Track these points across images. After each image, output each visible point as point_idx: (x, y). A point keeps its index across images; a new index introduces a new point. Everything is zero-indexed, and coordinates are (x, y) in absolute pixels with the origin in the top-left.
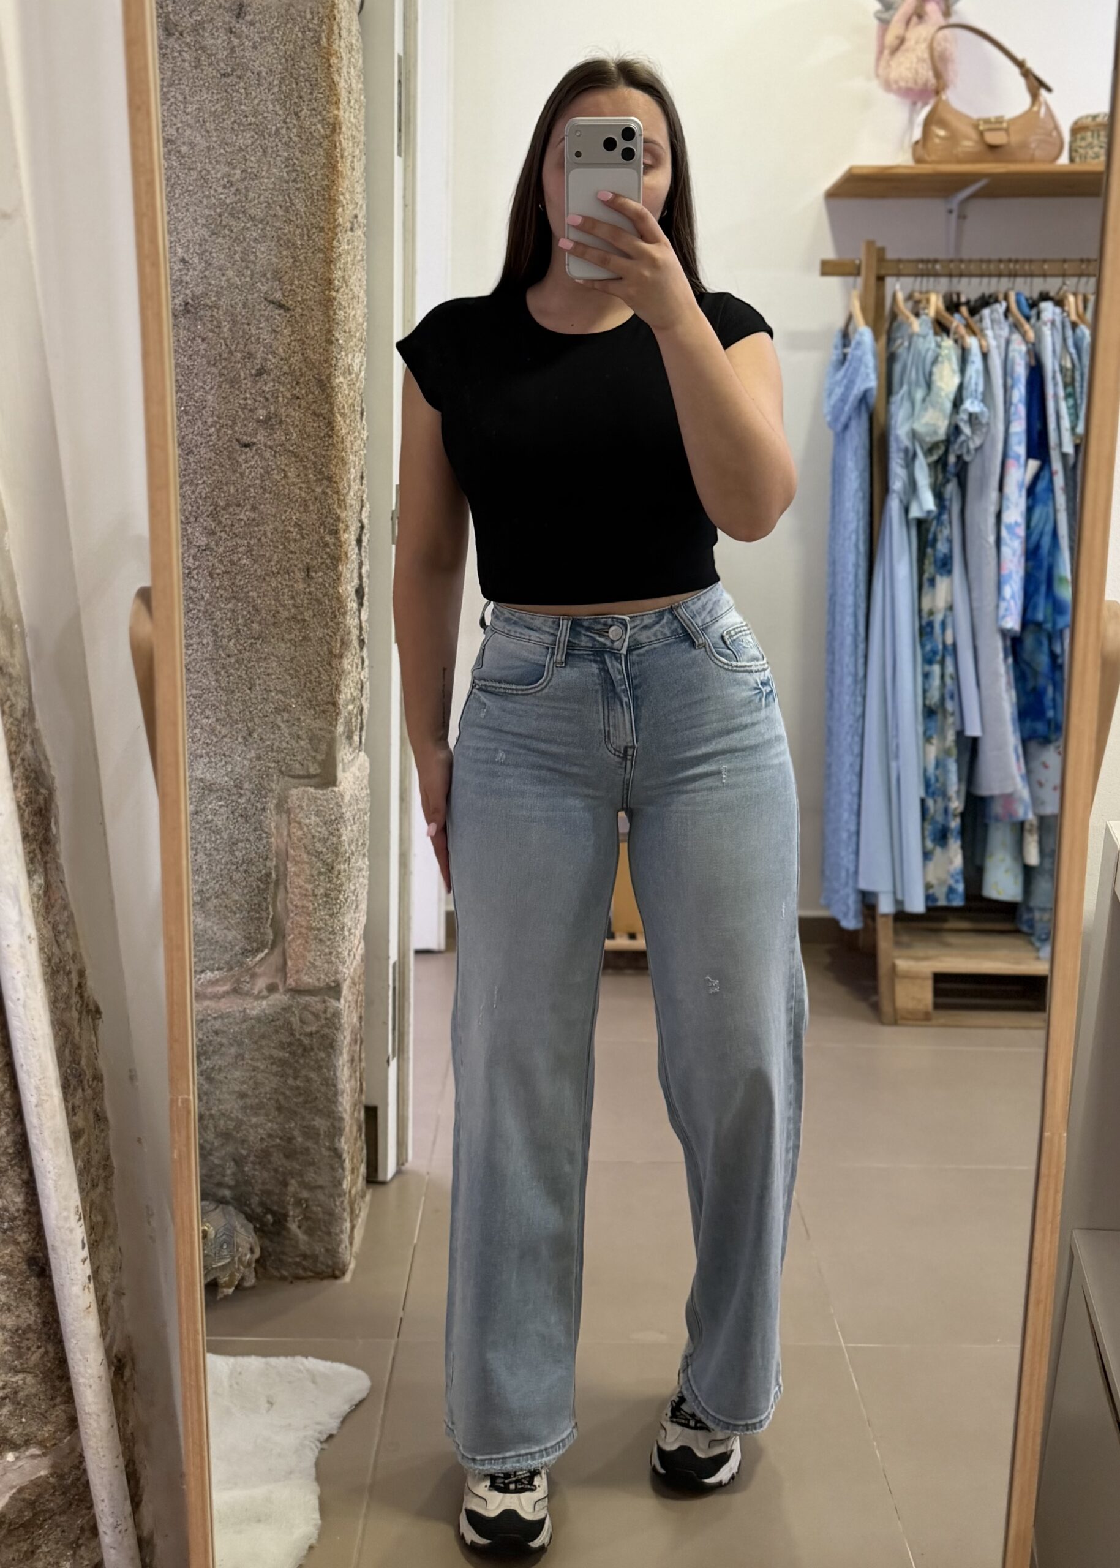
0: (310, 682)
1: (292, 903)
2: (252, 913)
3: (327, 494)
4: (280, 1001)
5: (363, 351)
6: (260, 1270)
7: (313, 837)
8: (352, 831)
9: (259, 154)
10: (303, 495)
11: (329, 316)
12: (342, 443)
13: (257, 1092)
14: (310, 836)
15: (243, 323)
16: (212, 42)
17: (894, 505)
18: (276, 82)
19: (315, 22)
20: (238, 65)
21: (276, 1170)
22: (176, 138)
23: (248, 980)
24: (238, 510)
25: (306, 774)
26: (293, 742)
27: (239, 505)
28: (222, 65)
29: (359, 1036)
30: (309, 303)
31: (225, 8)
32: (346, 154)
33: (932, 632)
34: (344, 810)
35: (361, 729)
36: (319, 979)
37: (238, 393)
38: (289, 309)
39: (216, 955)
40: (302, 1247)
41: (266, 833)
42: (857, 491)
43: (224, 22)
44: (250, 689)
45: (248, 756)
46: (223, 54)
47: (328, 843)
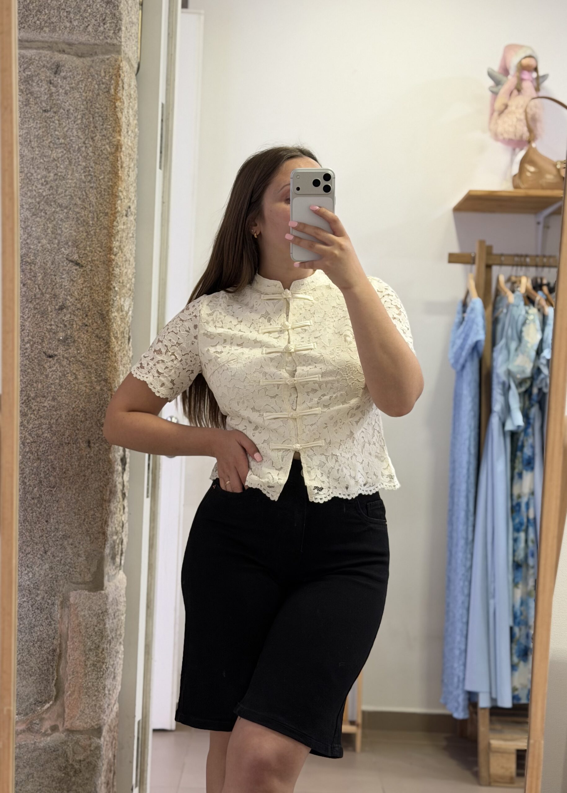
0: (88, 518)
1: (70, 670)
2: (42, 676)
3: (104, 390)
4: (59, 737)
5: (131, 298)
7: (86, 625)
8: (113, 622)
9: (66, 163)
10: (88, 391)
11: (109, 272)
12: (115, 356)
14: (84, 624)
15: (51, 275)
16: (37, 89)
17: (495, 421)
18: (79, 117)
19: (107, 78)
20: (55, 104)
23: (38, 722)
24: (43, 400)
25: (82, 581)
26: (75, 559)
27: (44, 397)
28: (44, 104)
29: (112, 767)
30: (96, 262)
31: (47, 67)
32: (124, 165)
33: (519, 510)
34: (108, 607)
35: (121, 554)
36: (86, 723)
37: (46, 321)
38: (82, 266)
41: (54, 620)
42: (470, 411)
43: (46, 77)
44: (47, 521)
45: (44, 568)
46: (44, 97)
47: (96, 629)
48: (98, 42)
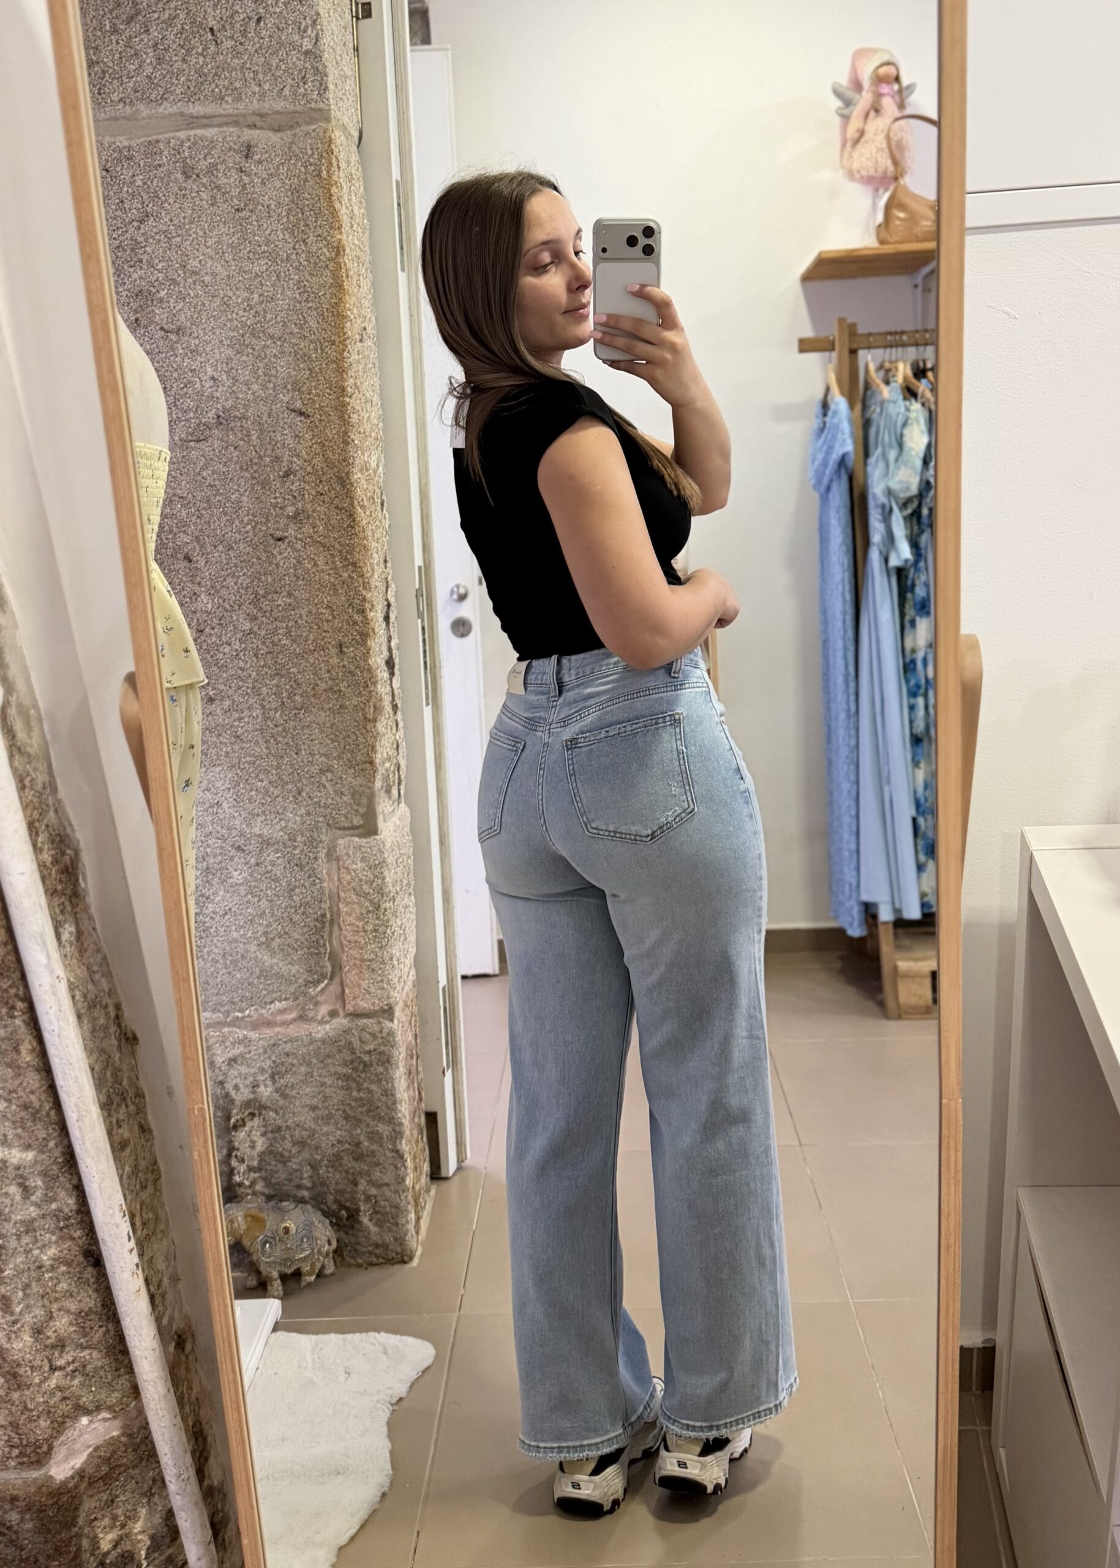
0: (349, 745)
1: (345, 938)
2: (312, 950)
3: (353, 578)
4: (341, 1024)
5: (379, 451)
6: (338, 1259)
7: (361, 880)
8: (396, 873)
9: (273, 279)
10: (332, 580)
11: (345, 420)
12: (364, 532)
13: (327, 1104)
14: (357, 879)
15: (269, 431)
16: (225, 181)
17: (875, 557)
18: (284, 213)
19: (316, 157)
20: (250, 200)
21: (347, 1172)
22: (200, 270)
23: (312, 1008)
24: (276, 596)
25: (350, 825)
26: (338, 798)
27: (277, 593)
28: (235, 201)
29: (414, 1052)
31: (235, 150)
32: (351, 273)
34: (386, 856)
35: (399, 784)
36: (373, 1004)
37: (269, 493)
38: (309, 416)
39: (283, 988)
40: (375, 1238)
41: (319, 879)
42: (842, 545)
44: (297, 754)
45: (299, 813)
46: (235, 192)
47: (374, 885)
48: (298, 108)
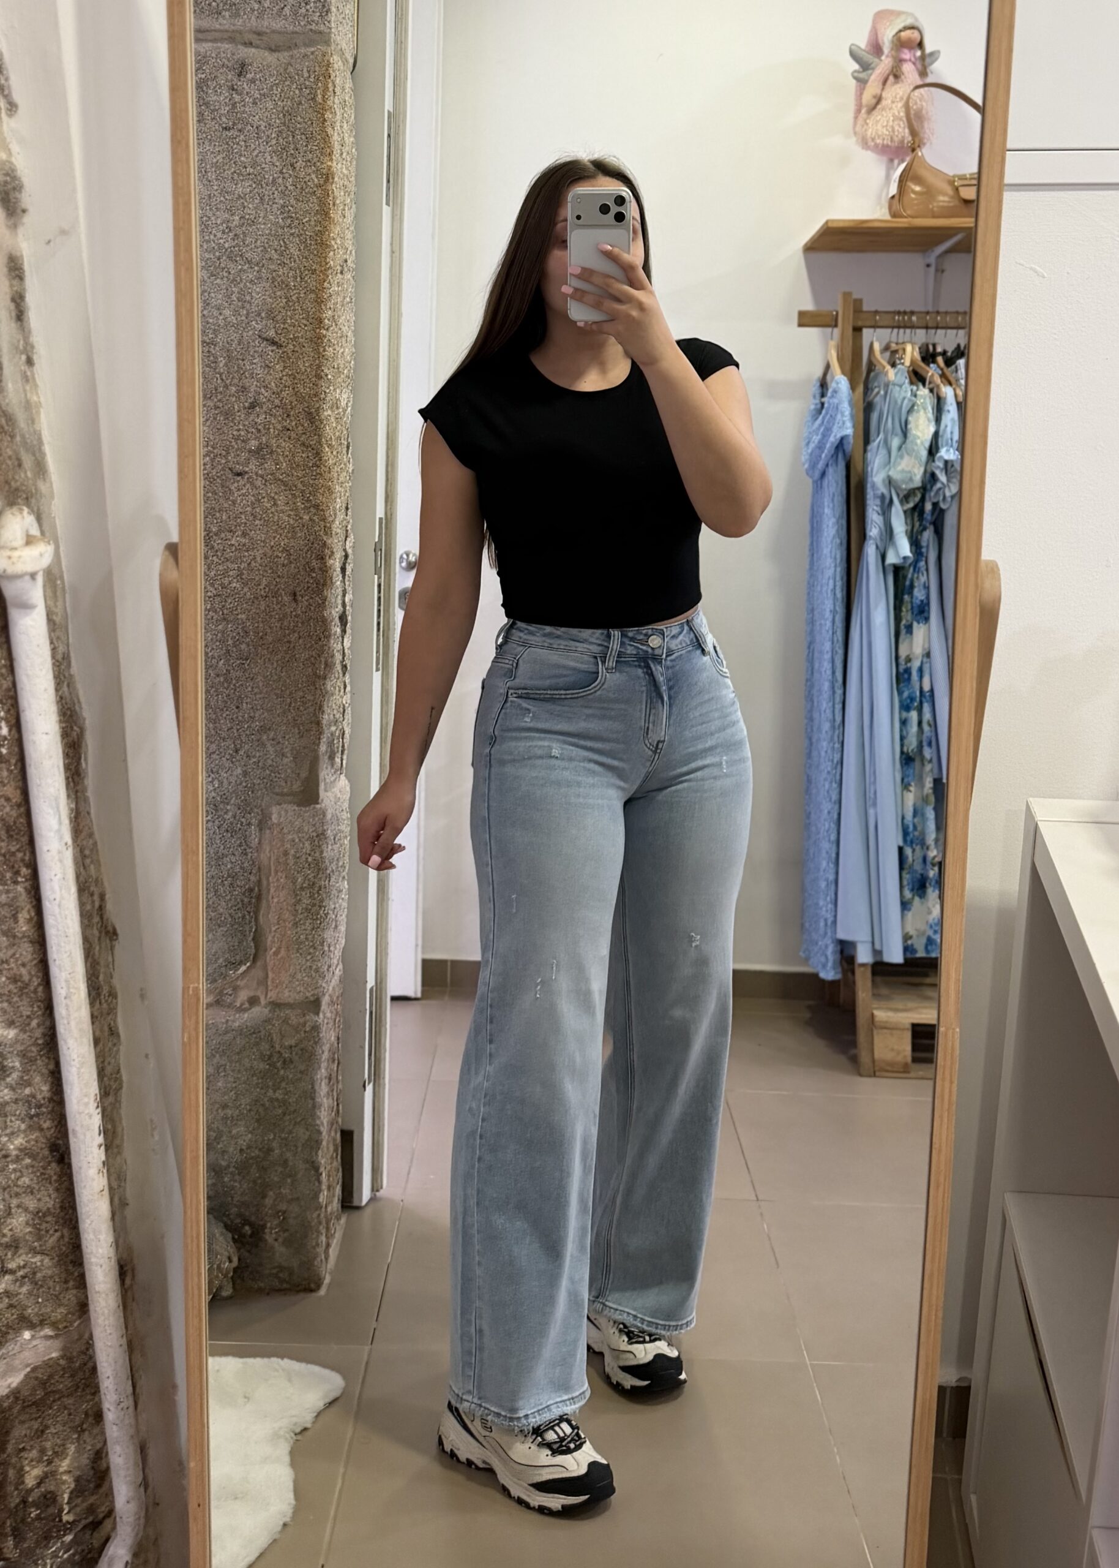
0: (295, 701)
1: (273, 917)
2: (235, 926)
3: (314, 521)
4: (261, 1013)
5: (350, 387)
6: (238, 1281)
7: (296, 852)
8: (333, 849)
9: (256, 201)
10: (292, 522)
11: (319, 353)
12: (330, 473)
14: (292, 852)
15: (238, 359)
16: (215, 97)
17: (870, 551)
18: (273, 136)
19: (312, 80)
20: (239, 119)
23: (230, 992)
24: (229, 535)
25: (289, 791)
26: (278, 760)
27: (231, 531)
28: (224, 119)
29: (336, 1054)
30: (301, 340)
31: (228, 67)
32: (338, 202)
33: (909, 679)
34: (325, 828)
35: (342, 752)
36: (299, 993)
37: (232, 424)
38: (281, 346)
40: (279, 1259)
41: (250, 848)
42: (834, 537)
43: (227, 80)
44: (238, 707)
45: (235, 773)
46: (224, 110)
47: (310, 859)
48: (297, 29)
